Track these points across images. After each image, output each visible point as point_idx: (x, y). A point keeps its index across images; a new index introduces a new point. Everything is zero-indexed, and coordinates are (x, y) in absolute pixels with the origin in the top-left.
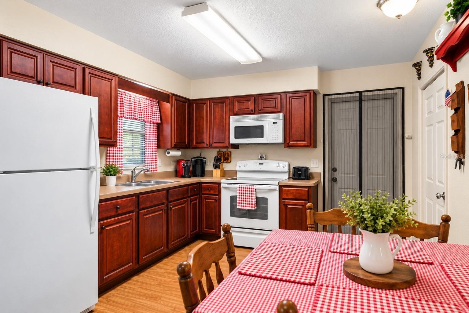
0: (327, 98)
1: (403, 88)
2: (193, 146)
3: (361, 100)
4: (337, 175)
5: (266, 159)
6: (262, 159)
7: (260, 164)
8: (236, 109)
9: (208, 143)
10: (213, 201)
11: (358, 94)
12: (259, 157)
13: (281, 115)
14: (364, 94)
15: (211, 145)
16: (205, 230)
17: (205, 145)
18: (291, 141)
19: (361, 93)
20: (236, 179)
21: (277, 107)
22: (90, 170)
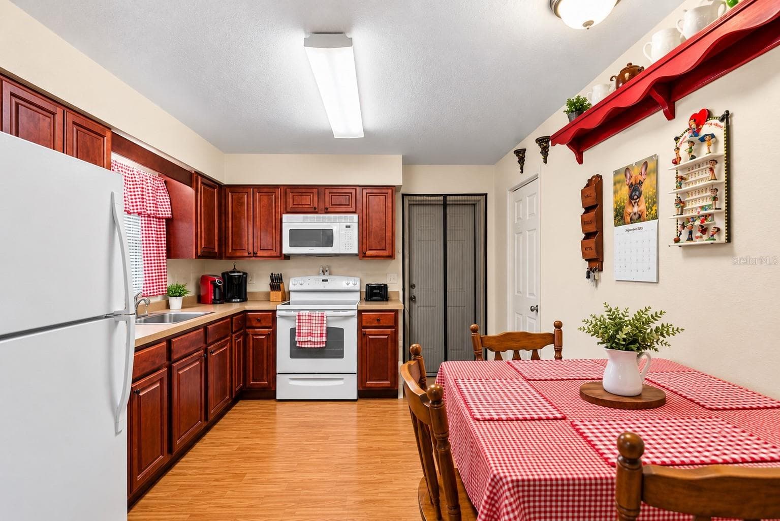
0: (406, 199)
1: (486, 195)
2: (228, 255)
3: (445, 205)
4: (415, 292)
5: (330, 274)
6: (324, 274)
7: (323, 281)
8: (290, 205)
9: (251, 250)
10: (264, 337)
11: (442, 198)
12: (321, 272)
13: (355, 217)
14: (448, 198)
15: (256, 253)
16: (252, 382)
17: (246, 254)
18: (368, 249)
19: (445, 196)
20: (289, 304)
21: (350, 205)
22: (112, 319)
